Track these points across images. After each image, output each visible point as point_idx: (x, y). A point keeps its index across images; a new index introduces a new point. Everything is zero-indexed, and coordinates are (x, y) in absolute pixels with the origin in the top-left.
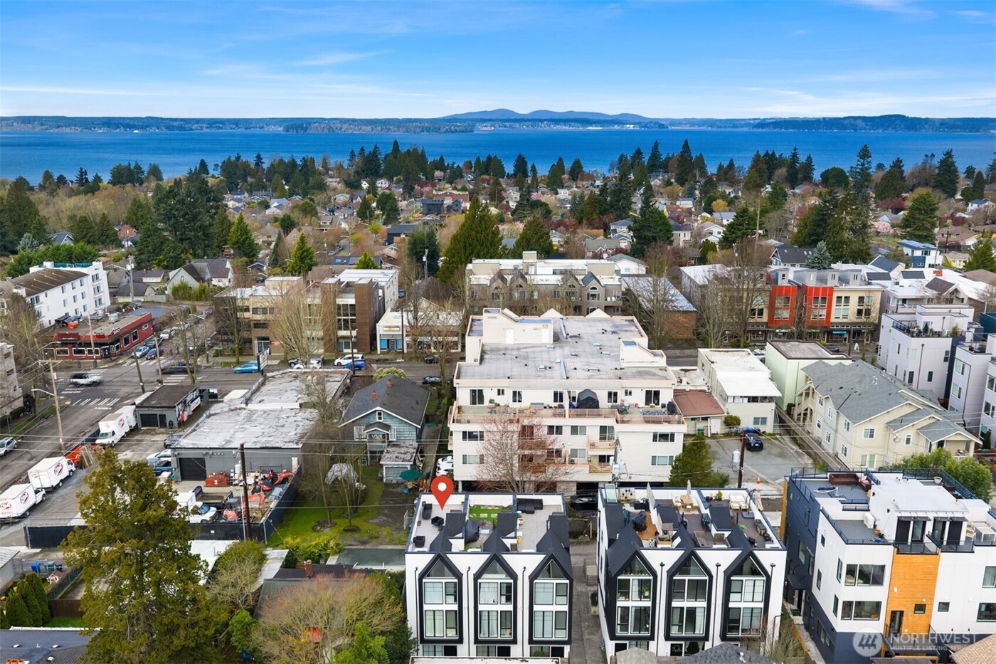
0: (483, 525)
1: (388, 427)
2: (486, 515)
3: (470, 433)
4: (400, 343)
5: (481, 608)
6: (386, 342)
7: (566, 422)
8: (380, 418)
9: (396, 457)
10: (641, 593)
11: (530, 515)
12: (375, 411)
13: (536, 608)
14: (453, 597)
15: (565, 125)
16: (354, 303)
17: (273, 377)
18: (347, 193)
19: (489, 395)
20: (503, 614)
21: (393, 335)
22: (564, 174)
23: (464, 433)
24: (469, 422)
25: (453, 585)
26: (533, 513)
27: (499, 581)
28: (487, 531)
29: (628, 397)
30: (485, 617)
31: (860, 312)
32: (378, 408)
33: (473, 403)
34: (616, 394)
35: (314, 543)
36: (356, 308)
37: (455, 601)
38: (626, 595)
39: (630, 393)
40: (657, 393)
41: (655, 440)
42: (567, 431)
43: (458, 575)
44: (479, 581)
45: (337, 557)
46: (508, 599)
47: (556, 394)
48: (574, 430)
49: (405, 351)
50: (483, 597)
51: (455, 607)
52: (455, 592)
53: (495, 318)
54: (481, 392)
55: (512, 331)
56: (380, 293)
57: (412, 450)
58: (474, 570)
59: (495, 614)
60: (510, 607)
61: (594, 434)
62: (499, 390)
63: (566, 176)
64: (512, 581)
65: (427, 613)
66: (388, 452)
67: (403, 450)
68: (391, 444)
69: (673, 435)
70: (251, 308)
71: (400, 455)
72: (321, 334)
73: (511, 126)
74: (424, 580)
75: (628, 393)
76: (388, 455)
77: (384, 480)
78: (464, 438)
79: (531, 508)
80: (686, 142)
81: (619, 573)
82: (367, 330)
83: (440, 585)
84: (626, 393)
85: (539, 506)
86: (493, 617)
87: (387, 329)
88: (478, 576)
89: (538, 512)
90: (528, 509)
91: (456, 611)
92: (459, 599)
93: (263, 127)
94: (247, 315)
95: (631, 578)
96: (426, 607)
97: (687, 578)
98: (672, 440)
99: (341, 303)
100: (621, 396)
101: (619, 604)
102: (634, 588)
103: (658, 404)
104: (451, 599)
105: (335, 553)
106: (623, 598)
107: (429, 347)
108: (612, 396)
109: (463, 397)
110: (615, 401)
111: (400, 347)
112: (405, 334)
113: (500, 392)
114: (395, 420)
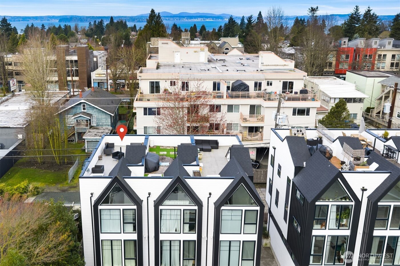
0: (163, 159)
1: (90, 115)
2: (165, 153)
3: (150, 109)
4: (106, 84)
5: (162, 237)
6: (97, 83)
7: (224, 102)
8: (84, 109)
9: (95, 135)
10: (339, 220)
11: (207, 153)
12: (81, 103)
13: (222, 237)
14: (132, 225)
15: (195, 19)
16: (77, 59)
17: (19, 95)
18: (86, 39)
19: (164, 85)
20: (186, 244)
21: (101, 79)
22: (196, 32)
23: (145, 109)
24: (149, 100)
25: (131, 212)
26: (209, 151)
27: (182, 208)
28: (168, 164)
29: (270, 86)
30: (166, 247)
31: (392, 65)
32: (83, 101)
33: (152, 92)
34: (260, 84)
35: (15, 187)
36: (79, 62)
37: (134, 229)
38: (323, 223)
39: (271, 84)
40: (291, 84)
41: (294, 114)
42: (224, 109)
43: (137, 202)
44: (161, 207)
45: (34, 198)
46: (192, 228)
47: (214, 84)
48: (230, 108)
49: (109, 90)
50: (164, 226)
51: (134, 237)
52: (134, 220)
53: (167, 43)
54: (158, 83)
55: (179, 53)
56: (95, 59)
57: (107, 131)
58: (155, 196)
59: (177, 243)
60: (193, 237)
61: (246, 111)
62: (171, 82)
63: (197, 34)
64: (196, 208)
65: (104, 243)
66: (89, 132)
67: (100, 131)
68: (91, 127)
69: (308, 110)
70: (13, 63)
71: (98, 134)
72: (57, 79)
73: (169, 19)
74: (100, 207)
75: (269, 84)
76: (89, 133)
77: (86, 151)
78: (145, 114)
79: (209, 147)
80: (260, 12)
81: (318, 198)
82: (85, 76)
83: (117, 212)
84: (268, 84)
85: (215, 146)
86: (175, 247)
87: (98, 76)
88: (159, 202)
89: (214, 151)
90: (205, 147)
91: (135, 241)
92: (138, 228)
93: (49, 20)
94: (10, 67)
95: (330, 204)
96: (102, 237)
97: (392, 204)
98: (308, 114)
99: (69, 59)
100: (264, 86)
101: (315, 233)
102: (332, 215)
103: (291, 92)
104: (130, 228)
105: (34, 195)
106: (319, 227)
107: (124, 86)
108: (258, 85)
109: (145, 87)
110: (260, 89)
111: (106, 87)
112: (109, 78)
113: (173, 83)
114: (95, 110)
